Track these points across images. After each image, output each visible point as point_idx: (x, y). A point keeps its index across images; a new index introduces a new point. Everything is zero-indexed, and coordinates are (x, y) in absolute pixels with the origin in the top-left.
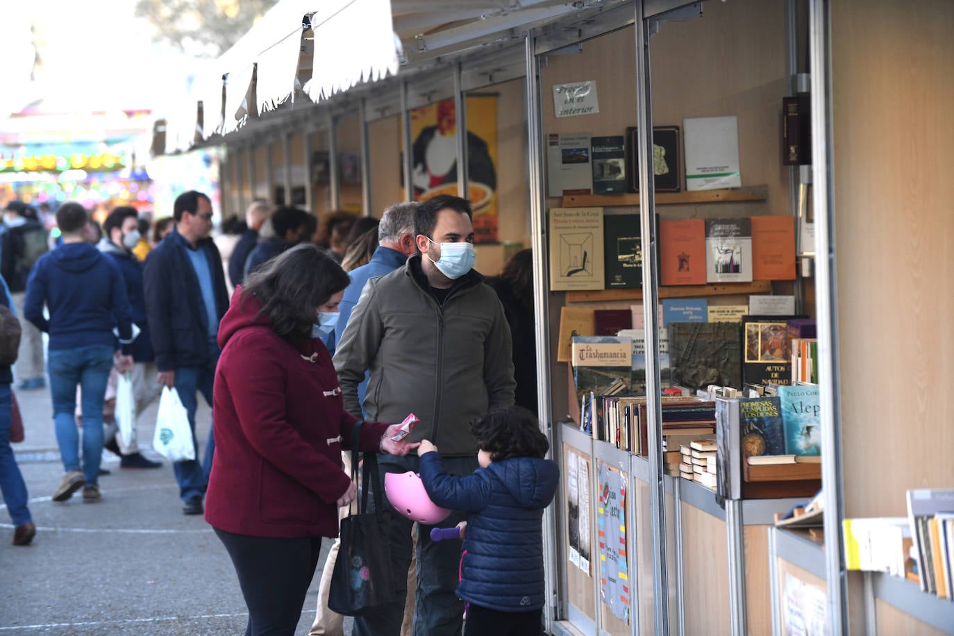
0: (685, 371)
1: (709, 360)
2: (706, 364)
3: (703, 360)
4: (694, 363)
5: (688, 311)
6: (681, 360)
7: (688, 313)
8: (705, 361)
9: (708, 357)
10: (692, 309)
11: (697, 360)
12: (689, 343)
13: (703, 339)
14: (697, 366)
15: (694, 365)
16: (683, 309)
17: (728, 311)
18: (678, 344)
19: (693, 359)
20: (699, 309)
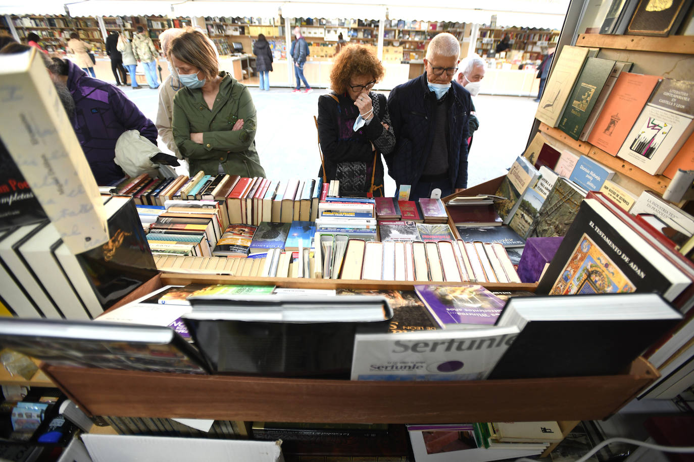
0: (543, 221)
1: (561, 226)
2: (556, 227)
3: (557, 223)
4: (550, 221)
5: (590, 176)
6: (545, 211)
7: (589, 177)
8: (558, 225)
9: (561, 224)
10: (594, 175)
11: (554, 220)
12: (559, 202)
13: (568, 205)
14: (550, 225)
15: (549, 222)
16: (588, 172)
17: (618, 196)
18: (551, 199)
19: (552, 217)
20: (598, 178)
